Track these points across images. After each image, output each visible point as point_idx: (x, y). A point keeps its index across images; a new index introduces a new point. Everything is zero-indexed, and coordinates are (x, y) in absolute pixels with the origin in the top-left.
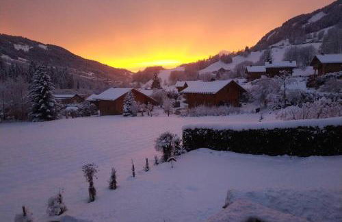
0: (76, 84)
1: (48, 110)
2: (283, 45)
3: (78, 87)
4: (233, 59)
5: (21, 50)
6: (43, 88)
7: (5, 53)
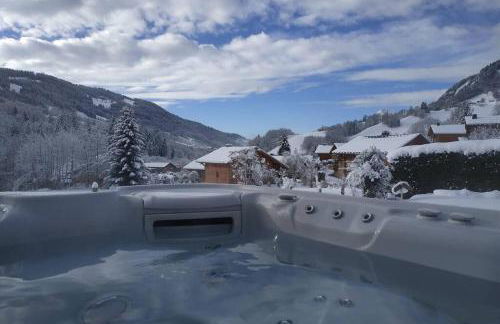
0: (170, 152)
1: (132, 174)
2: (483, 100)
3: (172, 156)
4: (402, 120)
5: (100, 105)
6: (128, 141)
7: (81, 110)
